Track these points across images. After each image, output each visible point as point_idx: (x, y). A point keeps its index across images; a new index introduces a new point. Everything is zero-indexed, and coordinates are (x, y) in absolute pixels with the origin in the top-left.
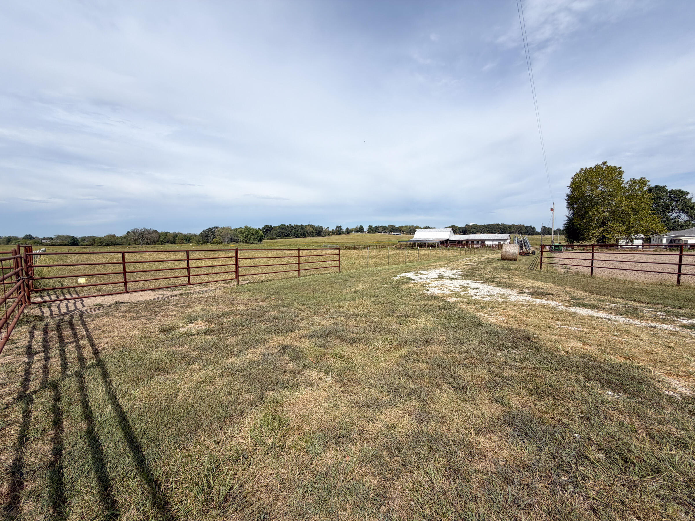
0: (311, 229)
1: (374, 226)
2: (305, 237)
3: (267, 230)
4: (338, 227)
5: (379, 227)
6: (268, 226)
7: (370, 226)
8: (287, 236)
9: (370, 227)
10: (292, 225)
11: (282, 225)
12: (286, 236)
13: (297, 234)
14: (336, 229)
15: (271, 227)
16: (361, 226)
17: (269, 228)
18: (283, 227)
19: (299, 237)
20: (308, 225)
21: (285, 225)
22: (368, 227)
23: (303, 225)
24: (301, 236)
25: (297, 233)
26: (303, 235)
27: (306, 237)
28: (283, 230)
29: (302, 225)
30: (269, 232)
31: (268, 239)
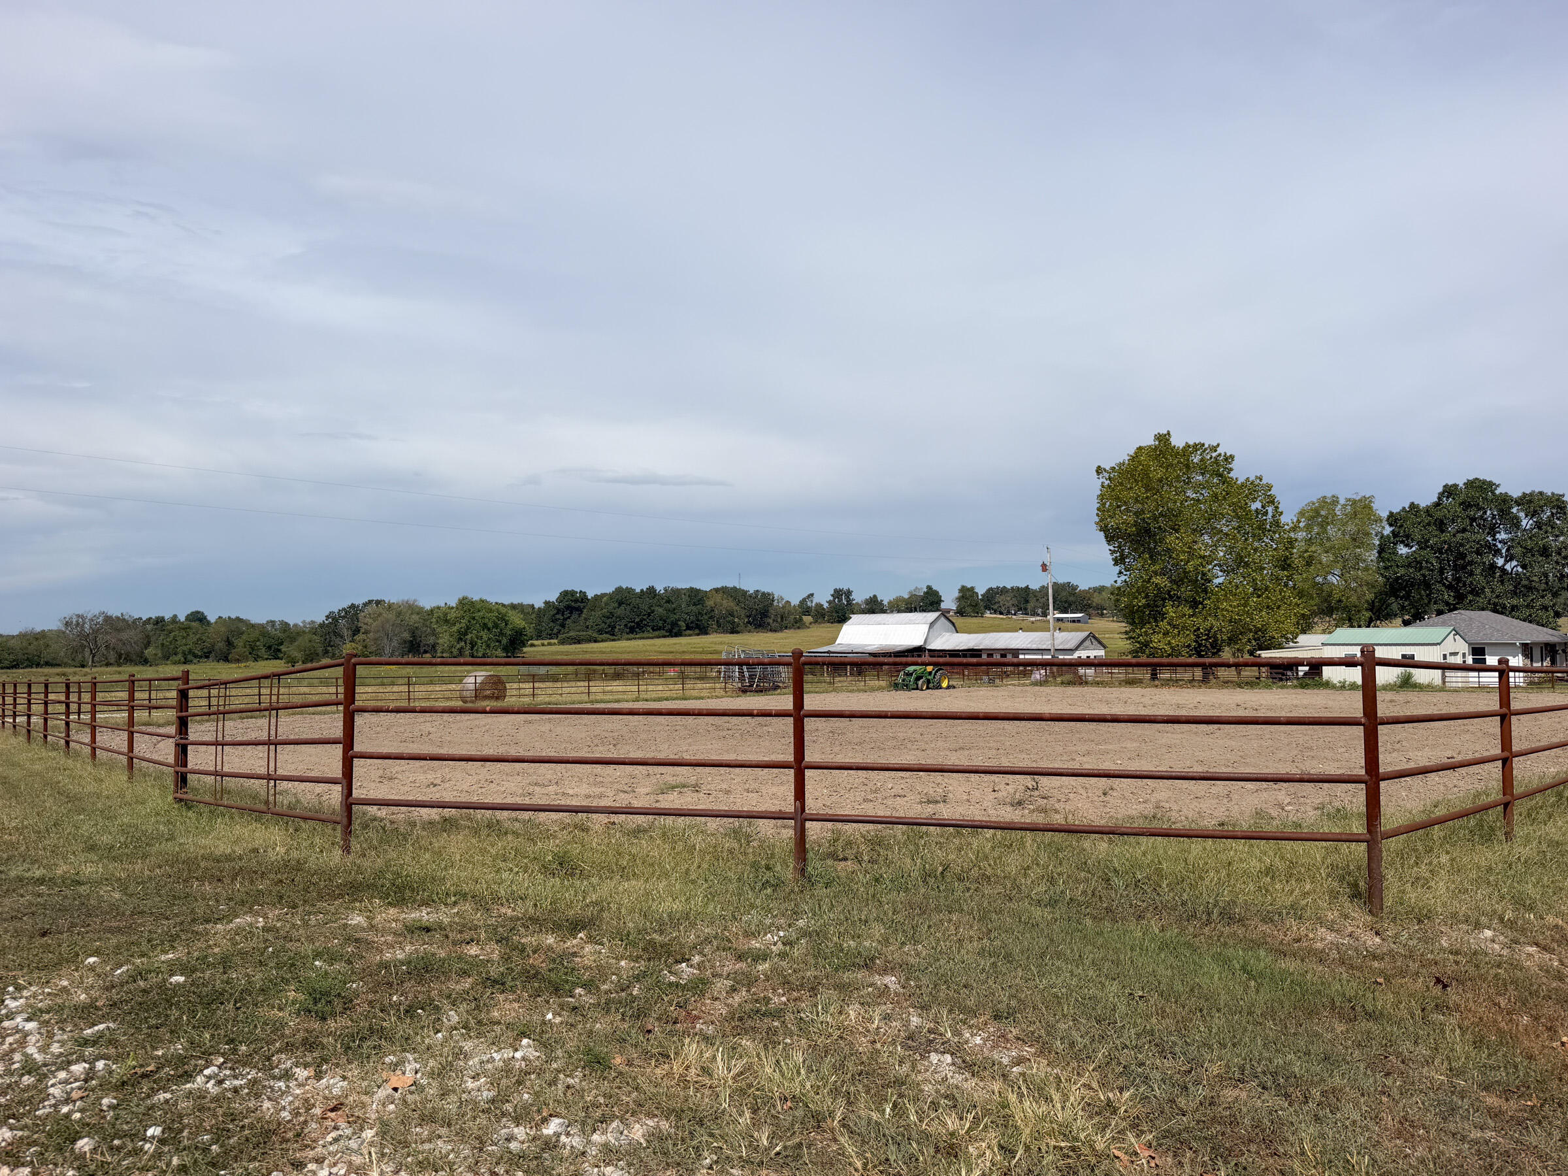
0: (728, 604)
1: (981, 591)
2: (703, 630)
3: (568, 607)
4: (838, 593)
5: (1003, 591)
6: (573, 593)
7: (963, 590)
8: (636, 628)
9: (966, 594)
10: (660, 588)
11: (619, 590)
12: (632, 630)
13: (674, 624)
14: (829, 602)
15: (583, 597)
16: (929, 588)
17: (576, 601)
18: (622, 597)
19: (678, 634)
20: (717, 590)
21: (630, 591)
22: (956, 594)
23: (698, 591)
24: (688, 628)
25: (673, 617)
26: (698, 627)
27: (706, 633)
28: (622, 608)
29: (692, 589)
30: (575, 615)
31: (562, 643)
